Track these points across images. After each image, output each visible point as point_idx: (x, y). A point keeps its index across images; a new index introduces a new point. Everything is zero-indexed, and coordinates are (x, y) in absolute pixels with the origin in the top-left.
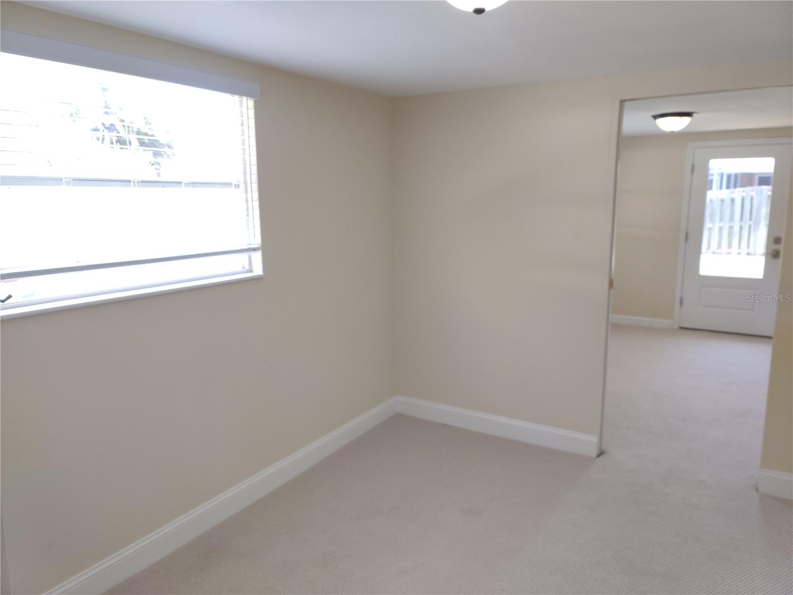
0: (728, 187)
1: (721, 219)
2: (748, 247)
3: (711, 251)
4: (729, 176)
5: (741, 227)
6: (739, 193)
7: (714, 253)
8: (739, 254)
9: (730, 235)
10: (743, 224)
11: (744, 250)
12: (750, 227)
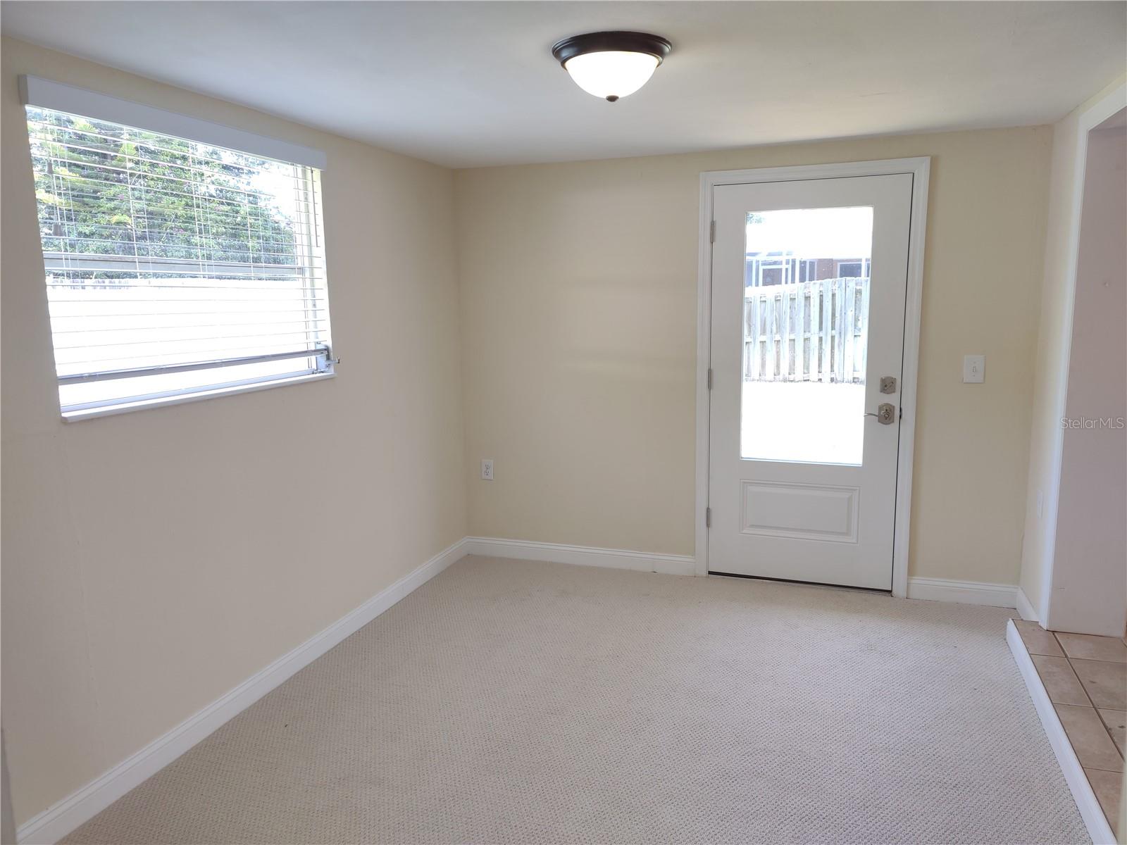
0: (802, 279)
1: (792, 330)
2: (832, 371)
3: (781, 377)
4: (803, 264)
5: (821, 339)
6: (814, 288)
7: (785, 380)
8: (820, 380)
9: (806, 351)
10: (822, 334)
11: (827, 375)
12: (833, 338)
